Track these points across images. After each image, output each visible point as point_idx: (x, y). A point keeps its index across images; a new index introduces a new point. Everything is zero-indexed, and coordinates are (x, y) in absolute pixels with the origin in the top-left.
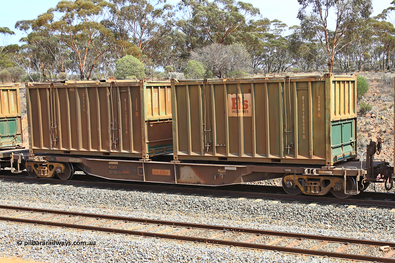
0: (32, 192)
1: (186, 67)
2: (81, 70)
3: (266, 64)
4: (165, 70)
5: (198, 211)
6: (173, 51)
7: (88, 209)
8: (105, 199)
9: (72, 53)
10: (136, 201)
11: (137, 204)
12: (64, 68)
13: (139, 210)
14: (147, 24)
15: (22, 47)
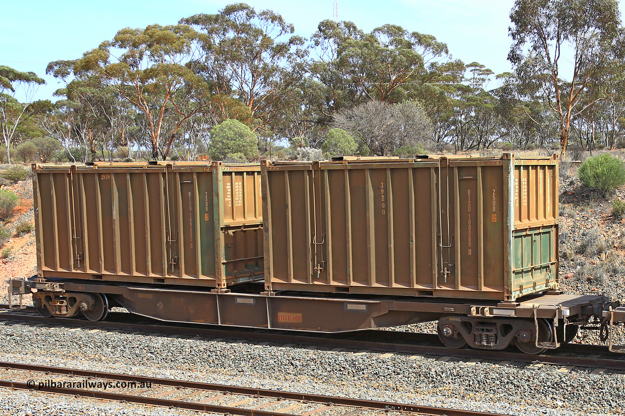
0: (71, 343)
1: (327, 140)
2: (152, 143)
3: (457, 135)
4: (292, 144)
5: (344, 377)
6: (304, 114)
7: (163, 371)
8: (190, 356)
9: (139, 114)
10: (241, 359)
11: (243, 364)
12: (126, 139)
13: (247, 373)
14: (264, 68)
15: (56, 104)
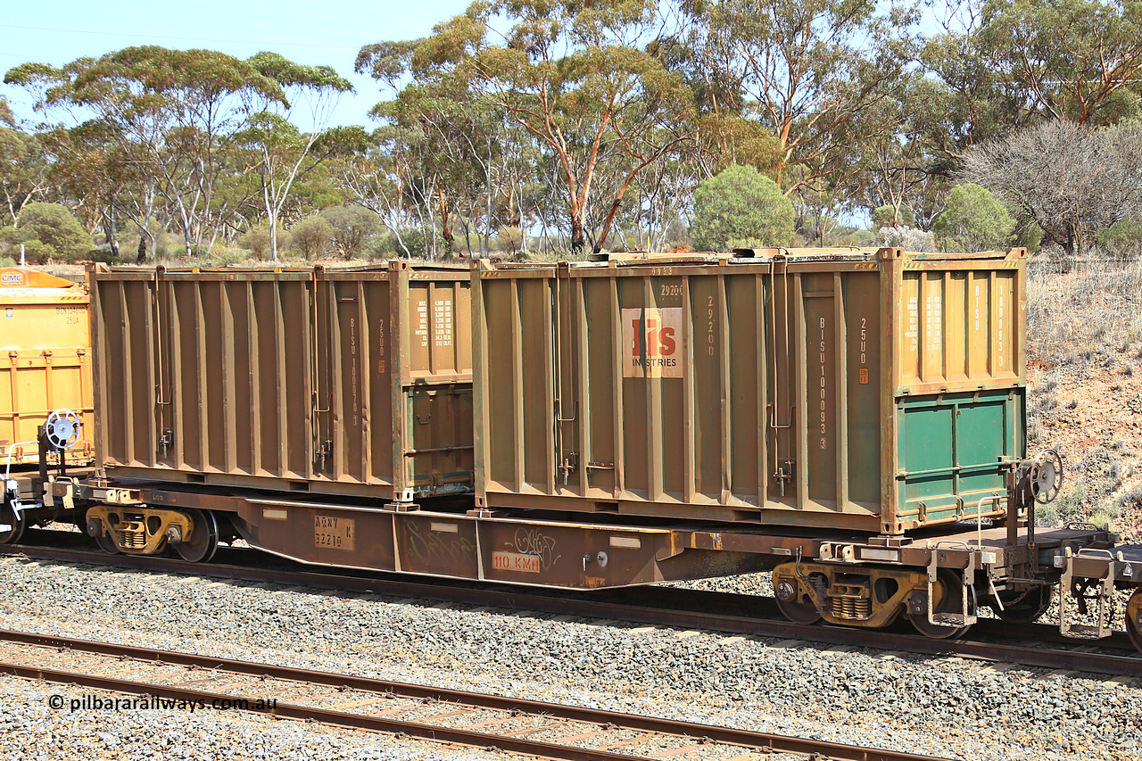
0: (392, 631)
2: (573, 218)
4: (874, 221)
5: (956, 718)
7: (575, 692)
8: (633, 663)
10: (739, 674)
11: (742, 683)
12: (517, 212)
13: (750, 704)
14: (814, 54)
15: (374, 135)
